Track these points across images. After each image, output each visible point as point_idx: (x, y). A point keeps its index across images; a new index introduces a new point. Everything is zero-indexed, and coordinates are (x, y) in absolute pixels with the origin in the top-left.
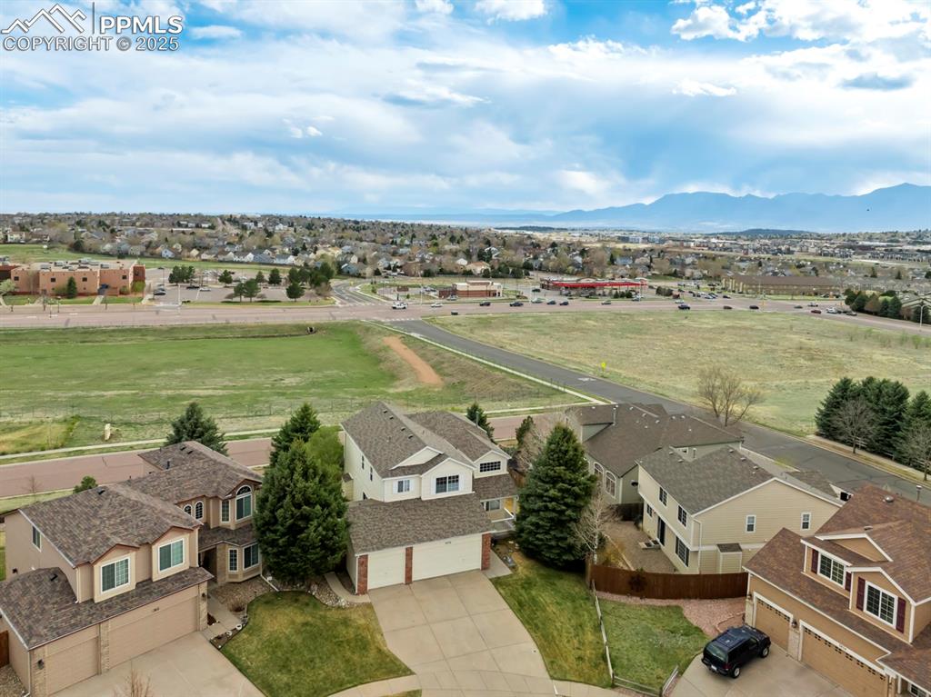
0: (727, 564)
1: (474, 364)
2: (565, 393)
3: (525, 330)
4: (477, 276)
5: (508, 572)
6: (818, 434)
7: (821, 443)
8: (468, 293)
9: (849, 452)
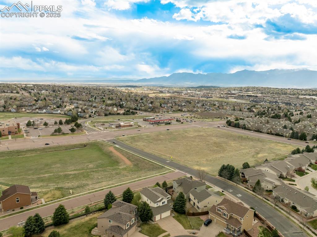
0: (205, 210)
1: (139, 158)
2: (165, 167)
3: (145, 141)
4: (121, 115)
5: (174, 215)
6: (219, 176)
7: (219, 178)
8: (124, 126)
9: (224, 180)
